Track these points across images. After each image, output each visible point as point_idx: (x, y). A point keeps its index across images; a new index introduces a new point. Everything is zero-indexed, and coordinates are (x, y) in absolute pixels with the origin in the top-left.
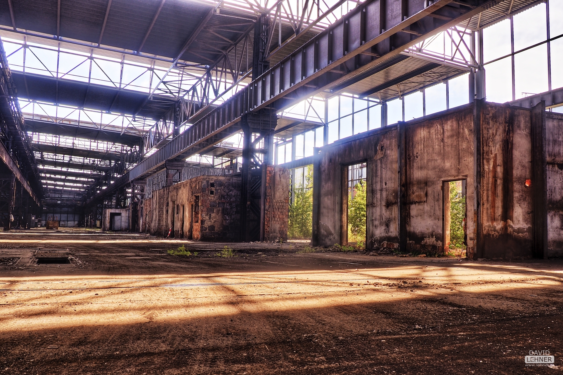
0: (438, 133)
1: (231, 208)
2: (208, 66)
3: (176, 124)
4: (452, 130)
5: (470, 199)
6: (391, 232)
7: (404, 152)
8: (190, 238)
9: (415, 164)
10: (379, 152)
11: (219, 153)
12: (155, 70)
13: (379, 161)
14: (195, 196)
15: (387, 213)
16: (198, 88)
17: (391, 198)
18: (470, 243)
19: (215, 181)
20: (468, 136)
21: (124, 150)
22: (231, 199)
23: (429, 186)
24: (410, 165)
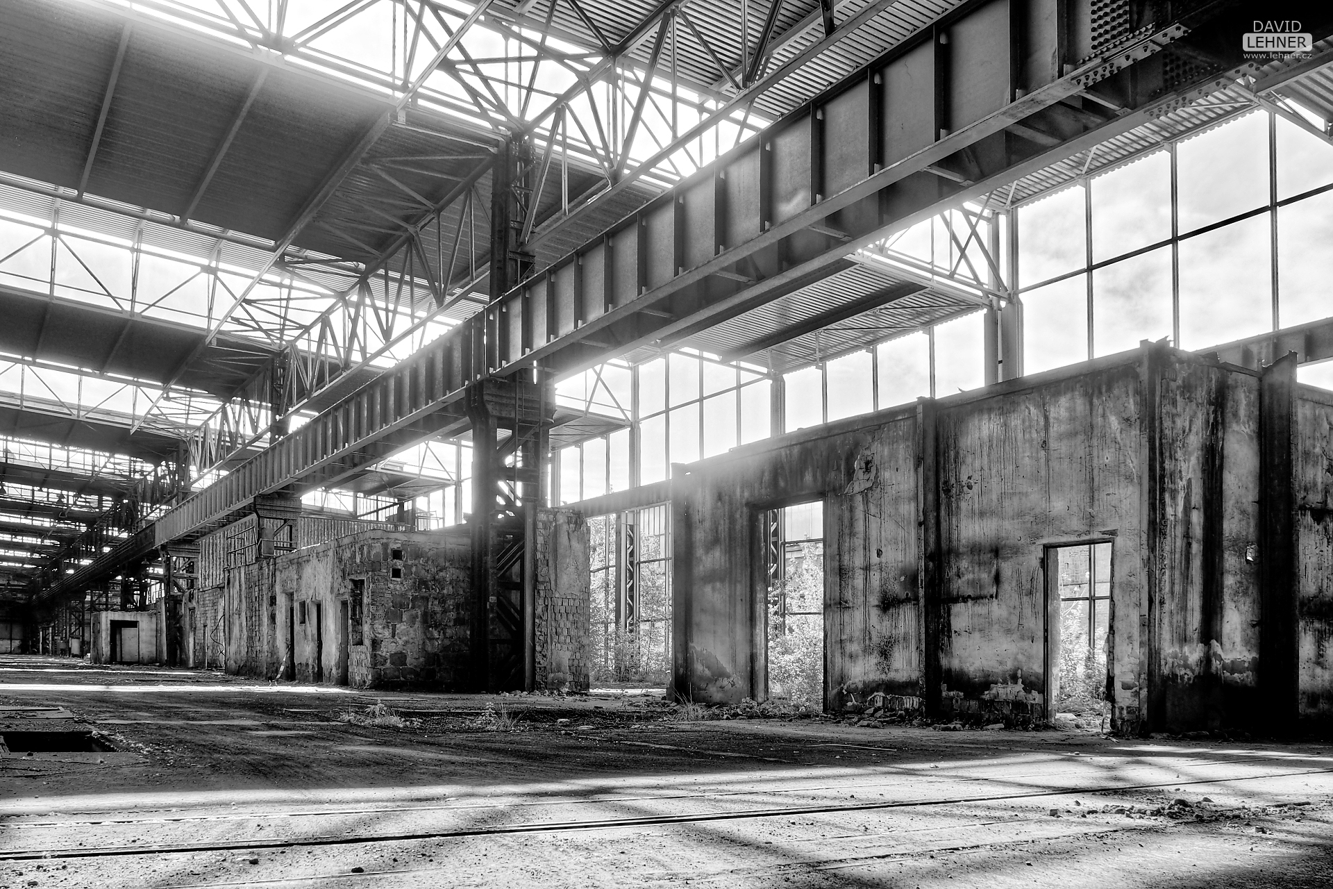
0: (1030, 427)
1: (445, 612)
2: (362, 266)
3: (276, 410)
4: (1072, 419)
5: (1123, 590)
6: (897, 671)
7: (931, 474)
8: (344, 681)
9: (963, 505)
10: (860, 474)
11: (369, 485)
12: (220, 274)
13: (859, 498)
14: (352, 580)
15: (884, 624)
16: (337, 319)
17: (897, 589)
18: (1124, 698)
19: (402, 545)
20: (1118, 435)
21: (135, 472)
22: (443, 589)
23: (1006, 559)
24: (949, 505)
